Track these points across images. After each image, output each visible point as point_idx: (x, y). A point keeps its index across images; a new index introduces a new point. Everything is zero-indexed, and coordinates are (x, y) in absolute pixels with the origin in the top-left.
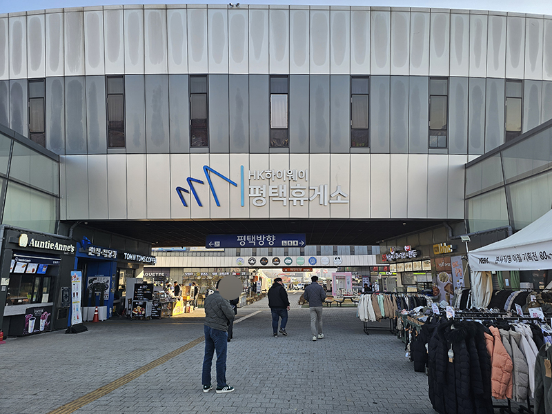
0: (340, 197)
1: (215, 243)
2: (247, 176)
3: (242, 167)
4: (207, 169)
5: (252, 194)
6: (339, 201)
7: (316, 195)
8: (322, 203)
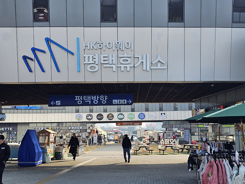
0: (159, 64)
1: (57, 102)
2: (82, 47)
3: (78, 39)
4: (48, 40)
5: (87, 62)
6: (159, 67)
7: (139, 62)
8: (144, 69)
